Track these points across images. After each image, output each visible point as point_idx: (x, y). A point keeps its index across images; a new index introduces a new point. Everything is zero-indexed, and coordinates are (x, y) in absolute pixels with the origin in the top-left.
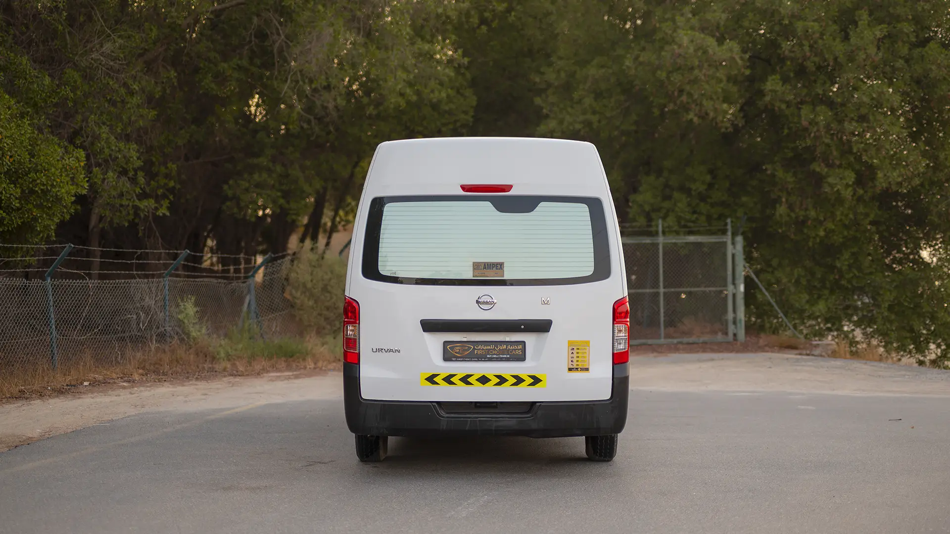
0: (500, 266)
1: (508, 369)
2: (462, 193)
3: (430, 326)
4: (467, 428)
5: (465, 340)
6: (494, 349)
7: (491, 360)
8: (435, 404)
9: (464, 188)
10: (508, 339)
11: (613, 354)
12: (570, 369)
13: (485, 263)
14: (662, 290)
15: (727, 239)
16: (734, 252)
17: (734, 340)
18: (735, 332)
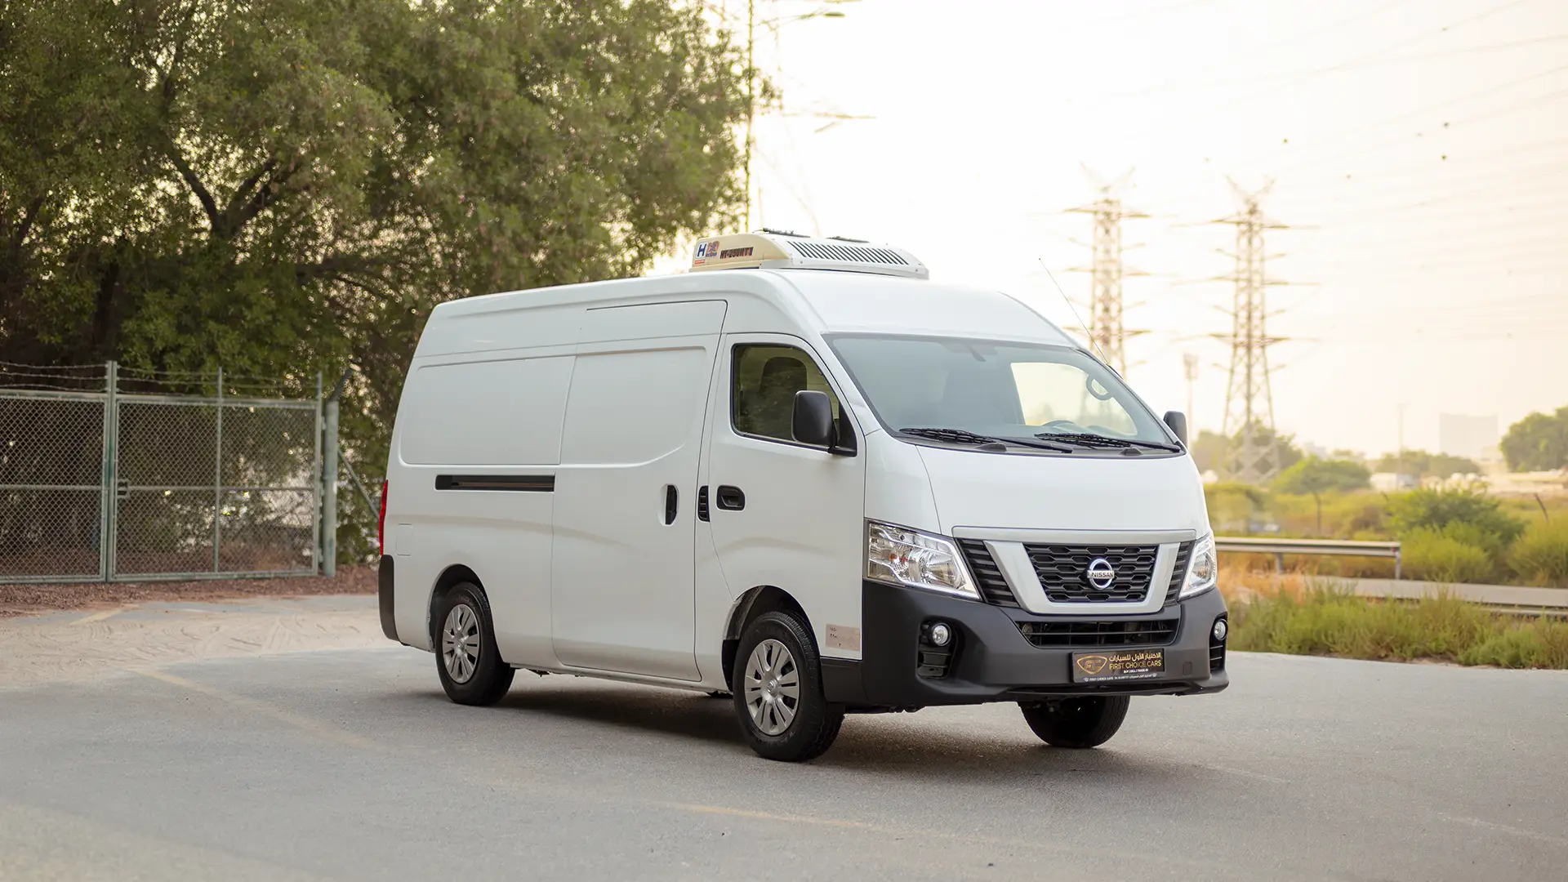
14: (218, 488)
15: (316, 405)
16: (324, 427)
17: (319, 573)
18: (321, 560)
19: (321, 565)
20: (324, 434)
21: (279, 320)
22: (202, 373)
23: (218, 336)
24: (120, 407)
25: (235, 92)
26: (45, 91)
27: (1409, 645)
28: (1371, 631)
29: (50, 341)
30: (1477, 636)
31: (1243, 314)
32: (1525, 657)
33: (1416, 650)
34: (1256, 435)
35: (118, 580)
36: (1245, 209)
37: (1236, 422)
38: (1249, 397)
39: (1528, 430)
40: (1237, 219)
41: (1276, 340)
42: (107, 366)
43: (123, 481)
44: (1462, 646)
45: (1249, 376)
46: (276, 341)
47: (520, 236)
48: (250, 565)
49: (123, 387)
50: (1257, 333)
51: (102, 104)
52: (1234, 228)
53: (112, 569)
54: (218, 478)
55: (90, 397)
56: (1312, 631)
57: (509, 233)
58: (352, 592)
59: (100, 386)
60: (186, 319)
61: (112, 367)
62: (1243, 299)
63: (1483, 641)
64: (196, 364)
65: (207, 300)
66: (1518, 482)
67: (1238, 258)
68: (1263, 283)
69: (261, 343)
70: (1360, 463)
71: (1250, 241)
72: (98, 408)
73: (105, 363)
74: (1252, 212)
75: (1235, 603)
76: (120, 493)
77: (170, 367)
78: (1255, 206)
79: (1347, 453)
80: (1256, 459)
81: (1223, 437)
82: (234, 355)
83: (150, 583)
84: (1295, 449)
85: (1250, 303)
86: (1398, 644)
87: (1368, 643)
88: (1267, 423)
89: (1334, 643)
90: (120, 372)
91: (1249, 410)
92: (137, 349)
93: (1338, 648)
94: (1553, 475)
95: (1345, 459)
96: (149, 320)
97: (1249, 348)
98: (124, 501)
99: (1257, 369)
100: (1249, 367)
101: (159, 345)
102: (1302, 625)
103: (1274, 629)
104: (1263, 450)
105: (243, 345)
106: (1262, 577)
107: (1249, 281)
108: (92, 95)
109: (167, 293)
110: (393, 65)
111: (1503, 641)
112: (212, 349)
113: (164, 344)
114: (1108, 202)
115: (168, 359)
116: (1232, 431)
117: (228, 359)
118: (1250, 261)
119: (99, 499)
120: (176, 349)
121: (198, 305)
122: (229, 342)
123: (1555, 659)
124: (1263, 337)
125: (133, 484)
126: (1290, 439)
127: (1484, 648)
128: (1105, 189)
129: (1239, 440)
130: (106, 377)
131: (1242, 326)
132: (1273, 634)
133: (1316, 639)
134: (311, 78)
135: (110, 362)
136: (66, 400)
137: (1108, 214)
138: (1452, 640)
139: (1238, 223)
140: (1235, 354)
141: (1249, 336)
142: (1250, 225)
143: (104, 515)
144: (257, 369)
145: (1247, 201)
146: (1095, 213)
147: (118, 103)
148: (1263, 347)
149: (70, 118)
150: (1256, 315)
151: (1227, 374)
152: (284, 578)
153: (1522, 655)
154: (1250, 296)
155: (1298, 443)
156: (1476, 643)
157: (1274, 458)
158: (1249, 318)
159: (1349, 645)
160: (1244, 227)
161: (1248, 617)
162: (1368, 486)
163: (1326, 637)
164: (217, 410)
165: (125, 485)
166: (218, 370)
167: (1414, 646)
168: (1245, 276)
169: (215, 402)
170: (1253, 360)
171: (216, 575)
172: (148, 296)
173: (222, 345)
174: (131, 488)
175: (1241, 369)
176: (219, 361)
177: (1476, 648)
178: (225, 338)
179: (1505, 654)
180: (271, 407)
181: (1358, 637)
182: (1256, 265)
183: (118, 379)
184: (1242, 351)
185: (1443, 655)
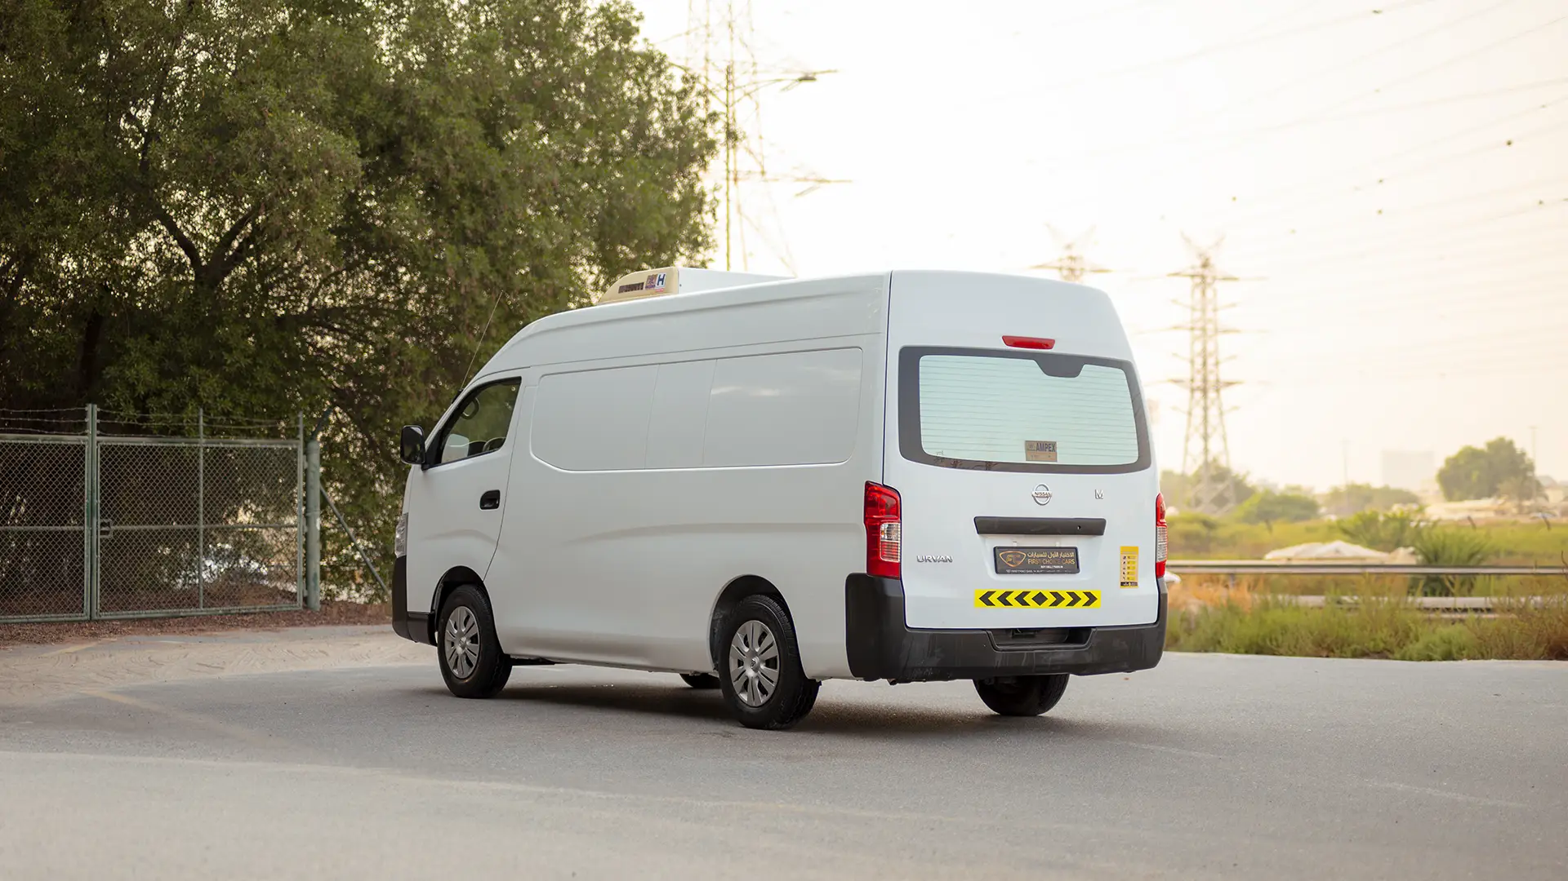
0: (1049, 447)
1: (1062, 583)
2: (1004, 347)
3: (985, 526)
4: (1023, 664)
5: (1015, 545)
6: (1047, 558)
7: (1045, 572)
8: (990, 632)
9: (1008, 340)
10: (1058, 545)
11: (1156, 564)
12: (1122, 584)
13: (1038, 443)
14: (202, 526)
15: (297, 444)
16: (306, 466)
17: (304, 607)
18: (306, 594)
19: (305, 599)
20: (306, 471)
21: (259, 364)
22: (184, 416)
23: (200, 380)
24: (101, 449)
25: (205, 141)
26: (20, 145)
27: (1349, 645)
28: (1312, 633)
29: (32, 387)
30: (1412, 635)
31: (1199, 361)
32: (1457, 653)
33: (1356, 650)
34: (1213, 472)
35: (103, 617)
36: (1198, 263)
37: (1195, 461)
38: (1206, 437)
39: (1462, 462)
40: (1191, 272)
41: (1229, 384)
42: (86, 409)
43: (106, 521)
44: (1398, 645)
45: (1205, 418)
46: (256, 384)
47: (487, 278)
48: (235, 601)
49: (104, 429)
50: (1212, 378)
51: (76, 156)
52: (1189, 280)
53: (96, 607)
54: (201, 516)
55: (70, 439)
56: (1258, 636)
57: (476, 275)
58: (334, 624)
59: (80, 428)
60: (167, 364)
61: (92, 410)
62: (1198, 347)
63: (1417, 640)
64: (178, 407)
65: (187, 346)
66: (1455, 511)
67: (1193, 309)
68: (1216, 331)
69: (243, 387)
70: (1310, 497)
71: (1204, 293)
72: (80, 450)
73: (85, 406)
74: (1205, 265)
75: (1184, 613)
76: (103, 533)
77: (153, 411)
78: (1207, 259)
79: (1298, 488)
80: (1214, 494)
81: (1183, 476)
82: (215, 398)
83: (133, 620)
84: (1250, 485)
85: (1204, 350)
86: (1339, 646)
87: (1310, 645)
88: (1223, 462)
89: (1278, 646)
90: (100, 415)
91: (1206, 450)
92: (120, 394)
93: (1281, 651)
94: (1485, 503)
95: (1295, 493)
96: (131, 366)
97: (1205, 391)
98: (107, 540)
99: (1213, 412)
100: (1205, 409)
101: (141, 390)
102: (1249, 630)
103: (1222, 635)
104: (1221, 486)
105: (224, 389)
106: (1211, 589)
107: (1203, 330)
108: (66, 148)
109: (149, 339)
110: (360, 113)
111: (1436, 638)
112: (194, 392)
113: (146, 389)
114: (1072, 258)
115: (151, 403)
116: (1192, 469)
117: (210, 401)
118: (1204, 311)
119: (82, 539)
120: (159, 394)
121: (179, 350)
122: (211, 385)
123: (1485, 653)
124: (1218, 381)
125: (115, 524)
126: (1245, 477)
127: (1419, 646)
128: (1069, 247)
129: (1198, 478)
130: (86, 420)
131: (1198, 372)
132: (1221, 640)
133: (1260, 642)
134: (279, 125)
135: (90, 405)
136: (47, 442)
137: (1072, 270)
138: (1388, 639)
139: (1193, 276)
140: (1192, 397)
141: (1205, 380)
142: (1203, 277)
143: (87, 555)
144: (239, 411)
145: (1200, 255)
146: (1060, 269)
147: (92, 154)
148: (1218, 391)
149: (46, 170)
150: (1211, 361)
151: (1185, 417)
152: (268, 613)
153: (1454, 650)
154: (1205, 344)
155: (1252, 481)
156: (1411, 642)
157: (1230, 494)
158: (1205, 364)
159: (1292, 648)
160: (1198, 280)
161: (1198, 624)
162: (1318, 517)
163: (1271, 640)
164: (199, 451)
165: (108, 525)
166: (198, 412)
167: (1353, 647)
168: (1200, 324)
169: (197, 443)
170: (1209, 402)
171: (202, 611)
172: (130, 343)
173: (204, 389)
174: (113, 528)
175: (1198, 412)
176: (200, 403)
177: (1411, 646)
178: (206, 381)
179: (1439, 650)
180: (252, 446)
181: (1300, 641)
182: (1210, 315)
183: (99, 421)
184: (1198, 395)
185: (1382, 654)
